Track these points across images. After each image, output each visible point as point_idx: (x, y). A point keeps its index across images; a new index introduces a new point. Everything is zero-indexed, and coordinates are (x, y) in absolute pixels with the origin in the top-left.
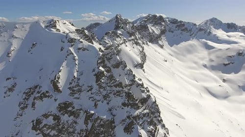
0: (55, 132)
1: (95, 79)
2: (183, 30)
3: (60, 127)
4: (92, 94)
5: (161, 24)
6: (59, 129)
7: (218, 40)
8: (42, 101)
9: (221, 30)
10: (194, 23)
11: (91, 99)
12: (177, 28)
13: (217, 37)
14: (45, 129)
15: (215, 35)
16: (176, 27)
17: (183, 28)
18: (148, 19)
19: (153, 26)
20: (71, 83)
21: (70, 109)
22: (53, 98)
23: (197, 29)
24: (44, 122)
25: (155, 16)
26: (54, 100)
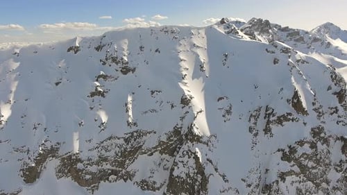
0: (312, 163)
1: (337, 99)
2: (297, 40)
3: (318, 156)
4: (339, 117)
5: (268, 32)
6: (317, 160)
7: (343, 54)
8: (283, 126)
9: (340, 40)
10: (306, 30)
11: (341, 124)
12: (288, 38)
13: (341, 50)
14: (302, 159)
15: (337, 47)
16: (287, 36)
17: (298, 37)
18: (254, 25)
19: (259, 35)
20: (314, 104)
21: (322, 135)
22: (301, 122)
23: (310, 38)
24: (300, 151)
25: (260, 21)
26: (303, 125)
